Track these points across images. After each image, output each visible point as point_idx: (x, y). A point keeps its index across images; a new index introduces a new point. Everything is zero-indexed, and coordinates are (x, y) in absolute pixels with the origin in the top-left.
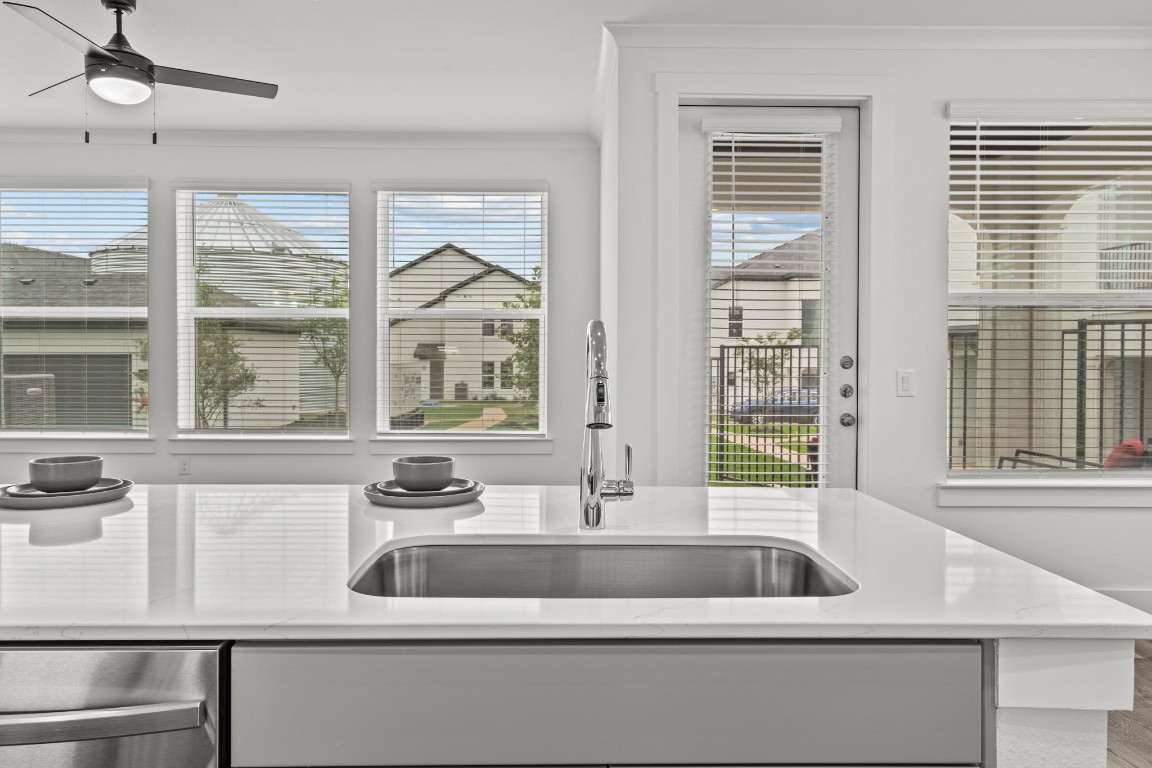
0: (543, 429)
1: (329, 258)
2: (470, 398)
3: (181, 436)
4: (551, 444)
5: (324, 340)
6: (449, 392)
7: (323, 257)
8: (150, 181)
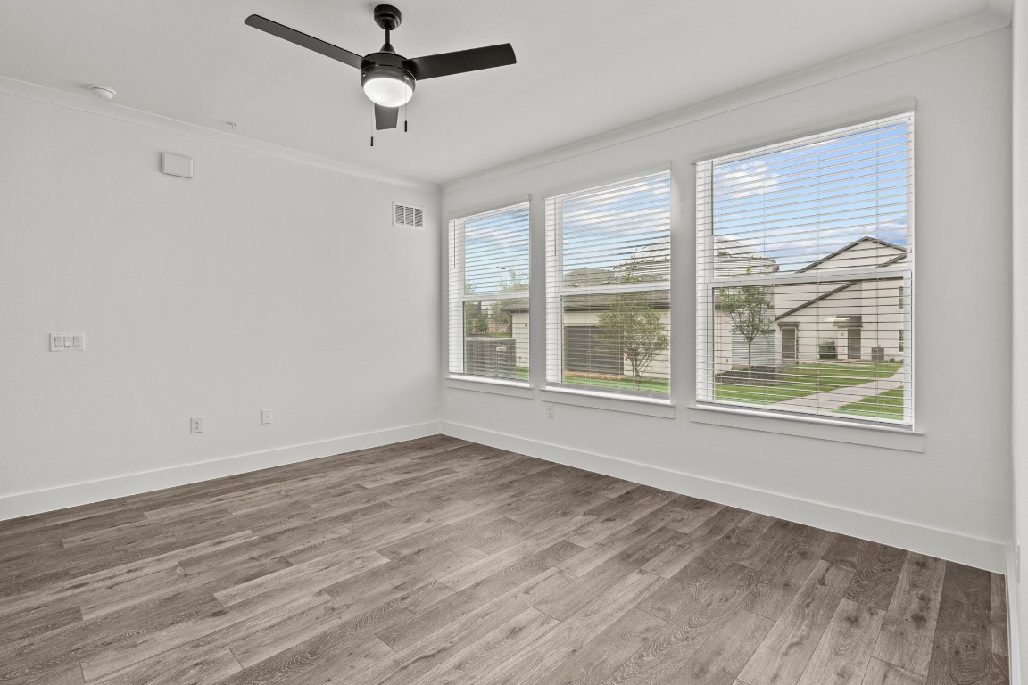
0: (909, 418)
1: (750, 255)
2: (886, 359)
3: (548, 388)
4: (921, 439)
5: (740, 314)
6: (866, 353)
7: (744, 255)
8: (530, 195)
